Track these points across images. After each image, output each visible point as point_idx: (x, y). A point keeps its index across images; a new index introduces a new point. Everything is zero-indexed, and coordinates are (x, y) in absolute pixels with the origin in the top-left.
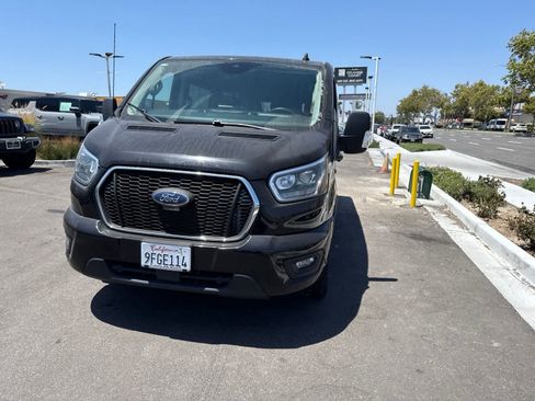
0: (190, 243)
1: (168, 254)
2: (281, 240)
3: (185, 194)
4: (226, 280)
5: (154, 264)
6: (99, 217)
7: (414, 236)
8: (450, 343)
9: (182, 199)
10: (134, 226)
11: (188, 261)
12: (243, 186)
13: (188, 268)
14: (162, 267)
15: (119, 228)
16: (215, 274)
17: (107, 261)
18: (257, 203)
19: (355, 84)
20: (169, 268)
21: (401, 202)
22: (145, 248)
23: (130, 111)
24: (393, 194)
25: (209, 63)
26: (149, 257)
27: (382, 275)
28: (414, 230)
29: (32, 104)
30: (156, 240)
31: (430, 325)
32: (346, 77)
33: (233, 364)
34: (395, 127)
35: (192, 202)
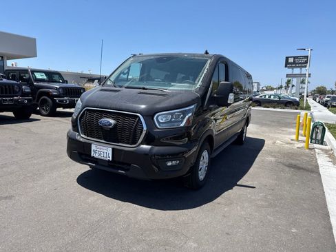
0: (113, 146)
1: (103, 151)
2: (156, 149)
3: (112, 121)
4: (128, 167)
5: (96, 156)
6: (78, 132)
7: (290, 166)
8: (261, 224)
9: (110, 124)
10: (91, 137)
11: (110, 155)
12: (139, 119)
13: (111, 159)
14: (100, 157)
15: (86, 137)
16: (123, 164)
17: (79, 153)
18: (145, 128)
19: (301, 67)
20: (103, 158)
21: (301, 145)
22: (93, 147)
23: (109, 83)
24: (298, 140)
25: (152, 57)
26: (95, 152)
27: (247, 184)
28: (293, 162)
29: (96, 81)
30: (99, 144)
31: (257, 214)
32: (294, 63)
33: (127, 212)
34: (328, 97)
35: (115, 126)
